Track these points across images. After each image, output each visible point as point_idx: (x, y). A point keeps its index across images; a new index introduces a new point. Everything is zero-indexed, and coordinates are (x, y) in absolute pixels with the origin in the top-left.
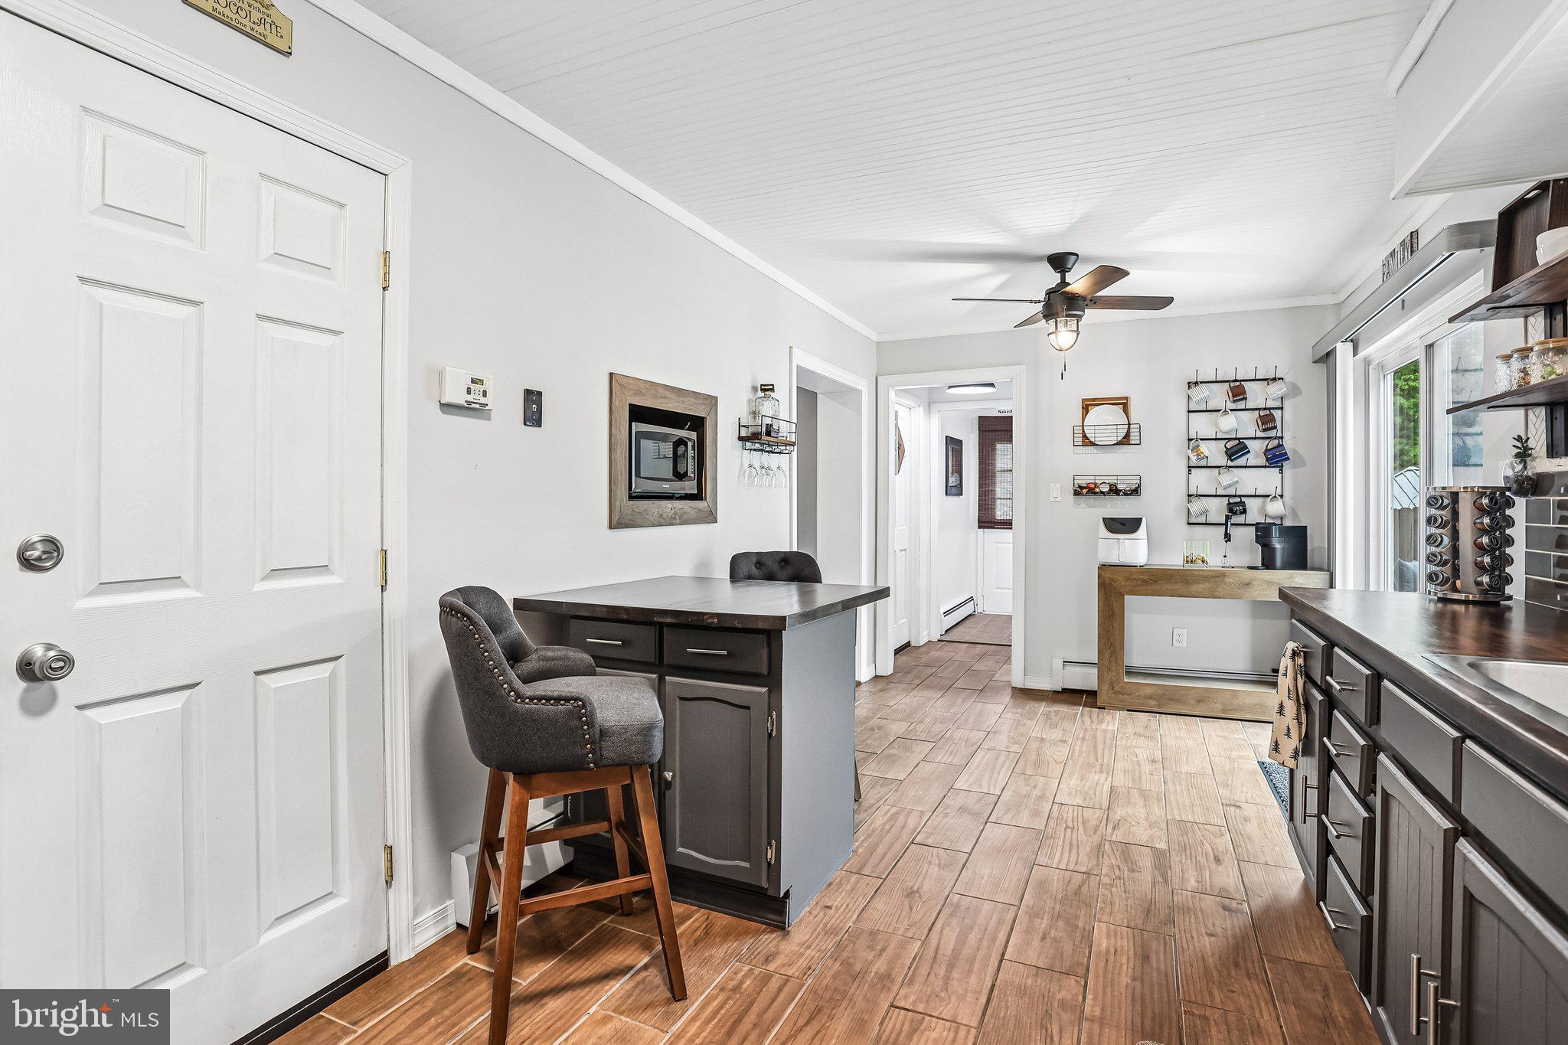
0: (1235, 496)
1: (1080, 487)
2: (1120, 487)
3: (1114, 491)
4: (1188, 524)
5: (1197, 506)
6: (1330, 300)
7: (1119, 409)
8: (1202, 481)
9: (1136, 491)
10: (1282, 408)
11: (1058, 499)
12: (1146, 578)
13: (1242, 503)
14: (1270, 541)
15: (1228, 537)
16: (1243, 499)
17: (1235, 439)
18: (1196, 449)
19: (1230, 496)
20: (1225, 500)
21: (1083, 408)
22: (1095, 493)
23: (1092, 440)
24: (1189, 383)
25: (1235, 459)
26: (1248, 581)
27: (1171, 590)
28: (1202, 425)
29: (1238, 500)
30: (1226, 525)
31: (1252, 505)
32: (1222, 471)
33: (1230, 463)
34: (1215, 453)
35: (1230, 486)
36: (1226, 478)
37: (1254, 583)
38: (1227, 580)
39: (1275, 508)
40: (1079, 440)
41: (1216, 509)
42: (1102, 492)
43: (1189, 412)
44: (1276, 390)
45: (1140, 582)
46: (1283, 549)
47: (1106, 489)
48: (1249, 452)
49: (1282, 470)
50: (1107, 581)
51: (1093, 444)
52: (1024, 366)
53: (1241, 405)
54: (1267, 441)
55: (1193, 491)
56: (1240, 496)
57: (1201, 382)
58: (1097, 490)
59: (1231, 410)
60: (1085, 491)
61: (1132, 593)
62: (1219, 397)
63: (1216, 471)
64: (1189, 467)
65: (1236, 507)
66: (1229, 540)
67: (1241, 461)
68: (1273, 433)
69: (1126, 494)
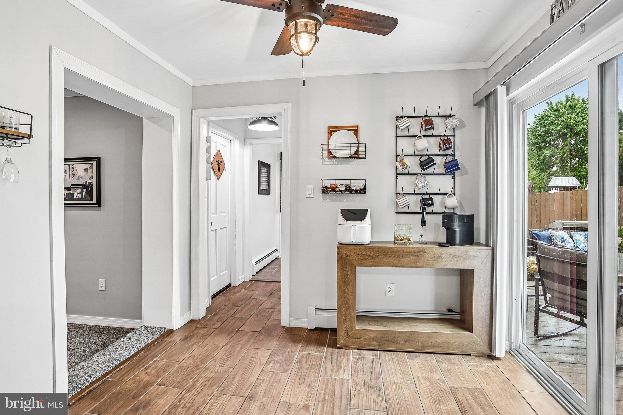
0: (426, 194)
1: (326, 187)
2: (353, 187)
3: (349, 190)
4: (397, 213)
5: (402, 200)
6: (482, 65)
7: (352, 133)
8: (405, 184)
9: (362, 190)
10: (454, 136)
11: (312, 196)
12: (371, 254)
13: (431, 199)
14: (453, 226)
15: (423, 223)
16: (431, 196)
17: (426, 155)
18: (402, 162)
19: (423, 194)
20: (420, 197)
21: (328, 133)
22: (336, 192)
23: (334, 154)
24: (397, 117)
25: (427, 168)
26: (439, 255)
27: (388, 262)
28: (405, 146)
29: (427, 196)
30: (422, 213)
31: (437, 199)
32: (418, 177)
33: (423, 172)
34: (413, 164)
35: (423, 187)
36: (421, 182)
37: (443, 256)
38: (425, 254)
39: (452, 202)
40: (326, 154)
41: (414, 203)
42: (341, 191)
43: (397, 136)
44: (451, 123)
45: (366, 256)
46: (461, 231)
47: (343, 189)
48: (435, 164)
49: (454, 177)
50: (344, 256)
51: (335, 158)
52: (290, 104)
53: (430, 133)
54: (445, 157)
55: (399, 190)
56: (429, 194)
57: (405, 117)
58: (337, 189)
59: (424, 136)
60: (329, 190)
61: (361, 265)
62: (415, 127)
63: (414, 177)
64: (397, 174)
65: (427, 202)
66: (425, 225)
67: (430, 171)
68: (450, 152)
69: (356, 192)
